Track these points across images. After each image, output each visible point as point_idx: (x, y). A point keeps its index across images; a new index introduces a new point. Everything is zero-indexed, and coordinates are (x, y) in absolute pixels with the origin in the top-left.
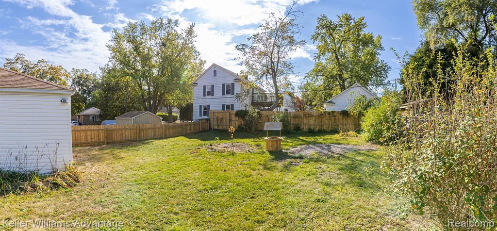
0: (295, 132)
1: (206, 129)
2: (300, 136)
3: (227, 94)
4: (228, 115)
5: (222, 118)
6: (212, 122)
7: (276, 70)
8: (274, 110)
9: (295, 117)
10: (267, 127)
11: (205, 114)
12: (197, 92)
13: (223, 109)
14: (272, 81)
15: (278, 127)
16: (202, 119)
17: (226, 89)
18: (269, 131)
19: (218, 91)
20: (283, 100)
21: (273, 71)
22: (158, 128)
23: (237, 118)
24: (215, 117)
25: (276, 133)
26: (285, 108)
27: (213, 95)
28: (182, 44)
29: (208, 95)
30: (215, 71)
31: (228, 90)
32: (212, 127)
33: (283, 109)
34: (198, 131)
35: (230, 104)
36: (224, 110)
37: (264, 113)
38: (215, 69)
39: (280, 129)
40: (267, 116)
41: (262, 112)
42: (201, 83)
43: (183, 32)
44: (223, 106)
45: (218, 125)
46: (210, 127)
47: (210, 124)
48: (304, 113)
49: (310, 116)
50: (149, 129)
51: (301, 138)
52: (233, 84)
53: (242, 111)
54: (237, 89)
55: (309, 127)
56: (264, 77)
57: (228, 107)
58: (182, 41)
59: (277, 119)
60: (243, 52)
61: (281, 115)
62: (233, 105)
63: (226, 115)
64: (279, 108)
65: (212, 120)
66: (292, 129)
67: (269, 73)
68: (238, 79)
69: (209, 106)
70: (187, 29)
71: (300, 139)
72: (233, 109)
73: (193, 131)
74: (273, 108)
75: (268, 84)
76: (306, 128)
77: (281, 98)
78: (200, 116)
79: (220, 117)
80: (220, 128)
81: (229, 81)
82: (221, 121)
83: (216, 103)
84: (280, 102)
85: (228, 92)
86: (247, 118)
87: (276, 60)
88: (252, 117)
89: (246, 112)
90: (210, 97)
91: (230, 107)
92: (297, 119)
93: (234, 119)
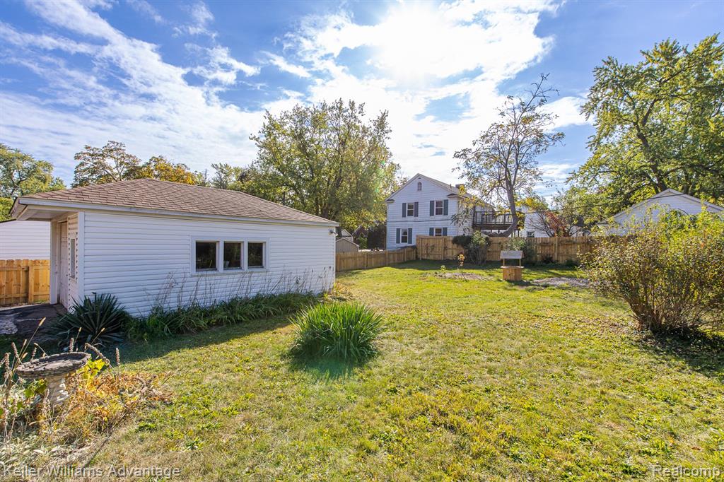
0: (544, 264)
1: (412, 258)
2: (552, 269)
3: (437, 214)
4: (441, 241)
5: (433, 246)
6: (419, 251)
7: (513, 180)
8: (510, 236)
9: (544, 244)
10: (504, 255)
11: (404, 240)
12: (395, 210)
13: (431, 233)
14: (506, 195)
15: (518, 255)
16: (406, 247)
17: (435, 208)
18: (506, 259)
19: (424, 210)
20: (523, 221)
21: (509, 183)
22: (359, 257)
23: (455, 245)
24: (423, 245)
25: (515, 262)
26: (529, 230)
27: (416, 215)
28: (370, 143)
29: (408, 215)
30: (420, 184)
31: (439, 208)
32: (420, 256)
33: (523, 233)
34: (402, 261)
35: (441, 227)
36: (433, 235)
37: (495, 239)
38: (420, 181)
39: (520, 257)
40: (500, 243)
41: (491, 238)
42: (400, 200)
43: (372, 124)
44: (431, 230)
45: (428, 255)
46: (417, 257)
47: (416, 253)
48: (559, 239)
49: (570, 243)
50: (349, 258)
51: (553, 271)
52: (446, 202)
53: (463, 237)
54: (453, 208)
55: (569, 258)
56: (494, 192)
57: (438, 231)
58: (370, 138)
59: (514, 247)
60: (465, 160)
61: (521, 242)
62: (446, 228)
63: (439, 242)
64: (517, 231)
65: (420, 248)
66: (539, 260)
67: (502, 186)
68: (454, 194)
69: (410, 230)
70: (376, 119)
71: (551, 273)
72: (445, 234)
73: (396, 261)
74: (510, 232)
75: (500, 199)
76: (562, 260)
77: (520, 218)
78: (398, 242)
79: (431, 245)
80: (431, 257)
81: (442, 197)
82: (433, 249)
83: (421, 226)
84: (520, 223)
85: (439, 212)
86: (471, 246)
87: (513, 165)
88: (478, 245)
89: (469, 239)
90: (412, 218)
91: (441, 232)
92: (547, 248)
93: (451, 247)
